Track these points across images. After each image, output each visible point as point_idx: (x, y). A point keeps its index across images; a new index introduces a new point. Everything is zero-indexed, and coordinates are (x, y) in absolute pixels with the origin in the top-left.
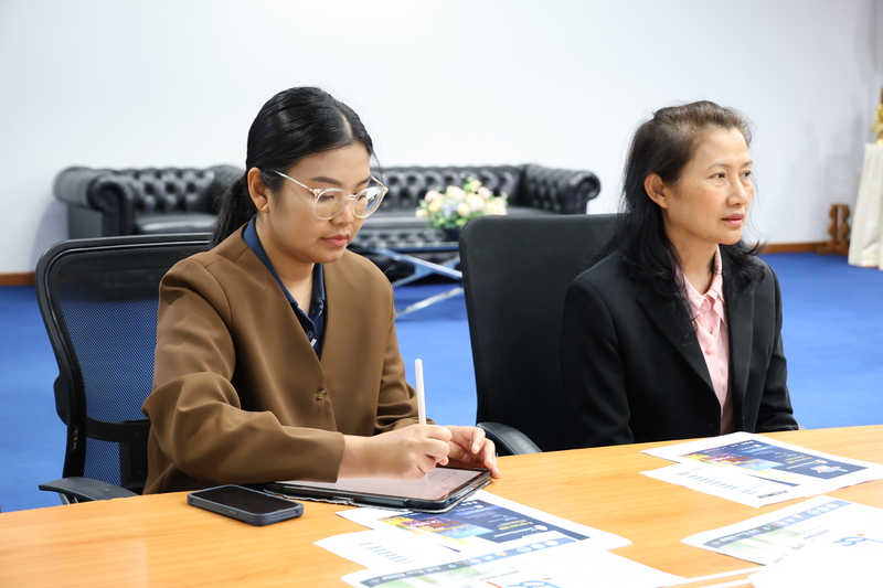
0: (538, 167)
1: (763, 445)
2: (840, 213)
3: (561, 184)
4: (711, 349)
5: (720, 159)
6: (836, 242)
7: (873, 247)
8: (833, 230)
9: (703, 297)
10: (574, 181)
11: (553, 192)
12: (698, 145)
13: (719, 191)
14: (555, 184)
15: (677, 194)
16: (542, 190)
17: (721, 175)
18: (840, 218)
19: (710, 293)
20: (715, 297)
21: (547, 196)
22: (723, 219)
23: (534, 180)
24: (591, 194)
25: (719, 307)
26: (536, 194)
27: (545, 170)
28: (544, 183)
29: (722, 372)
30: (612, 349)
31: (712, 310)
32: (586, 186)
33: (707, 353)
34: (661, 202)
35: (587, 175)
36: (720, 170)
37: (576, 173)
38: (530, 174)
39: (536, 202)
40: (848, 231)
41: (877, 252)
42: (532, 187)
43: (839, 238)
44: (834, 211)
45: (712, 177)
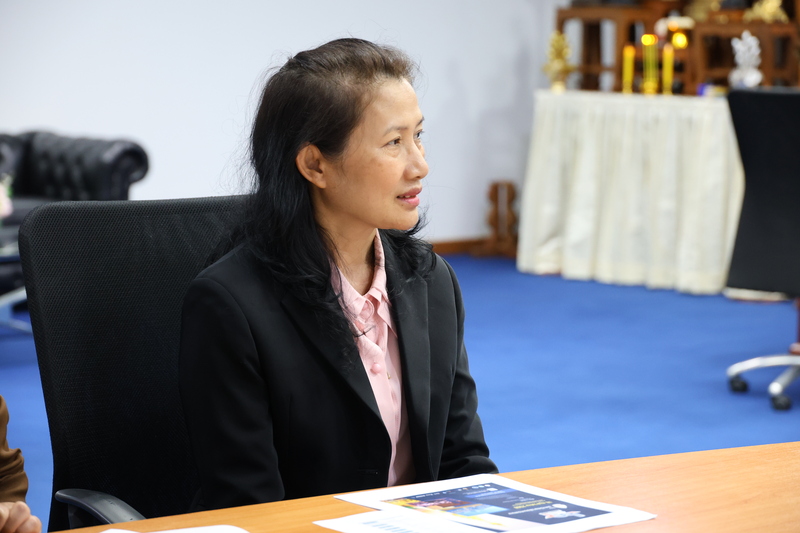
0: (50, 136)
1: (499, 487)
2: (503, 196)
3: (89, 160)
4: (378, 366)
5: (395, 121)
6: (498, 238)
7: (553, 245)
8: (494, 221)
9: (364, 298)
10: (109, 156)
11: (76, 173)
12: (368, 104)
13: (395, 162)
14: (79, 160)
15: (341, 169)
16: (59, 171)
17: (397, 141)
18: (504, 201)
19: (373, 292)
20: (379, 298)
21: (67, 179)
22: (398, 197)
23: (46, 156)
24: (136, 175)
25: (384, 311)
26: (50, 177)
27: (60, 141)
28: (62, 159)
29: (393, 396)
30: (251, 367)
31: (376, 315)
32: (127, 162)
33: (373, 372)
34: (319, 181)
35: (128, 146)
36: (396, 135)
37: (110, 144)
38: (38, 145)
39: (50, 190)
40: (514, 222)
41: (559, 251)
42: (42, 166)
43: (504, 230)
44: (494, 192)
45: (388, 144)
